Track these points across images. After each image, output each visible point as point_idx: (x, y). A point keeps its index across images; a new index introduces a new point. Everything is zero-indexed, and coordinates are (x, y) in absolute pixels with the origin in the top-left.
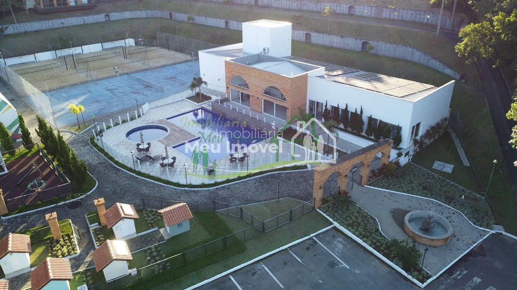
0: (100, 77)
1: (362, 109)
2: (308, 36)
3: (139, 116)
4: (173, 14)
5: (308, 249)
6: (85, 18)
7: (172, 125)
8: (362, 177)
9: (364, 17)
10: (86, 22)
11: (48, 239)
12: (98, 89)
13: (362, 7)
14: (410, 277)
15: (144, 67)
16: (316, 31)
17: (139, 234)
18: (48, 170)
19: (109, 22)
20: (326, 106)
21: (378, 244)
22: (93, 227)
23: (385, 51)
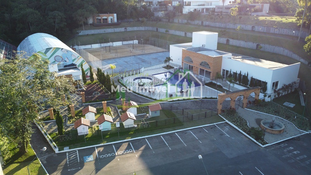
0: (121, 56)
1: (248, 73)
2: (228, 41)
3: (139, 73)
4: (158, 29)
5: (212, 128)
6: (115, 29)
7: (155, 77)
8: (243, 104)
9: (259, 32)
10: (115, 31)
11: (101, 112)
12: (121, 61)
13: (259, 27)
14: (258, 143)
15: (142, 53)
16: (233, 39)
17: (138, 115)
18: (100, 90)
19: (126, 32)
20: (230, 72)
21: (245, 129)
22: (119, 110)
23: (268, 49)
